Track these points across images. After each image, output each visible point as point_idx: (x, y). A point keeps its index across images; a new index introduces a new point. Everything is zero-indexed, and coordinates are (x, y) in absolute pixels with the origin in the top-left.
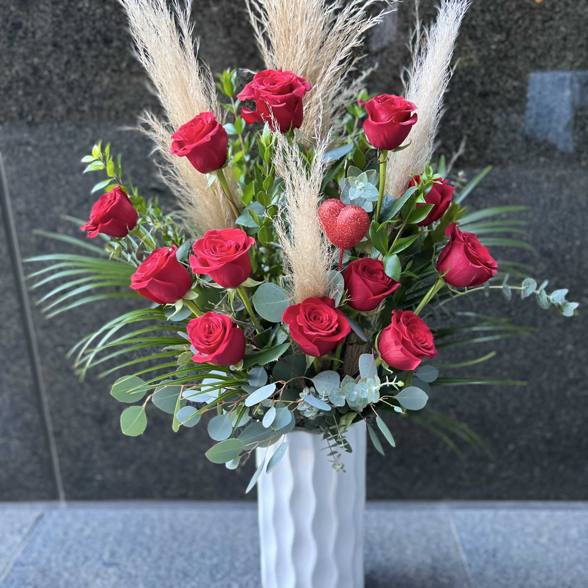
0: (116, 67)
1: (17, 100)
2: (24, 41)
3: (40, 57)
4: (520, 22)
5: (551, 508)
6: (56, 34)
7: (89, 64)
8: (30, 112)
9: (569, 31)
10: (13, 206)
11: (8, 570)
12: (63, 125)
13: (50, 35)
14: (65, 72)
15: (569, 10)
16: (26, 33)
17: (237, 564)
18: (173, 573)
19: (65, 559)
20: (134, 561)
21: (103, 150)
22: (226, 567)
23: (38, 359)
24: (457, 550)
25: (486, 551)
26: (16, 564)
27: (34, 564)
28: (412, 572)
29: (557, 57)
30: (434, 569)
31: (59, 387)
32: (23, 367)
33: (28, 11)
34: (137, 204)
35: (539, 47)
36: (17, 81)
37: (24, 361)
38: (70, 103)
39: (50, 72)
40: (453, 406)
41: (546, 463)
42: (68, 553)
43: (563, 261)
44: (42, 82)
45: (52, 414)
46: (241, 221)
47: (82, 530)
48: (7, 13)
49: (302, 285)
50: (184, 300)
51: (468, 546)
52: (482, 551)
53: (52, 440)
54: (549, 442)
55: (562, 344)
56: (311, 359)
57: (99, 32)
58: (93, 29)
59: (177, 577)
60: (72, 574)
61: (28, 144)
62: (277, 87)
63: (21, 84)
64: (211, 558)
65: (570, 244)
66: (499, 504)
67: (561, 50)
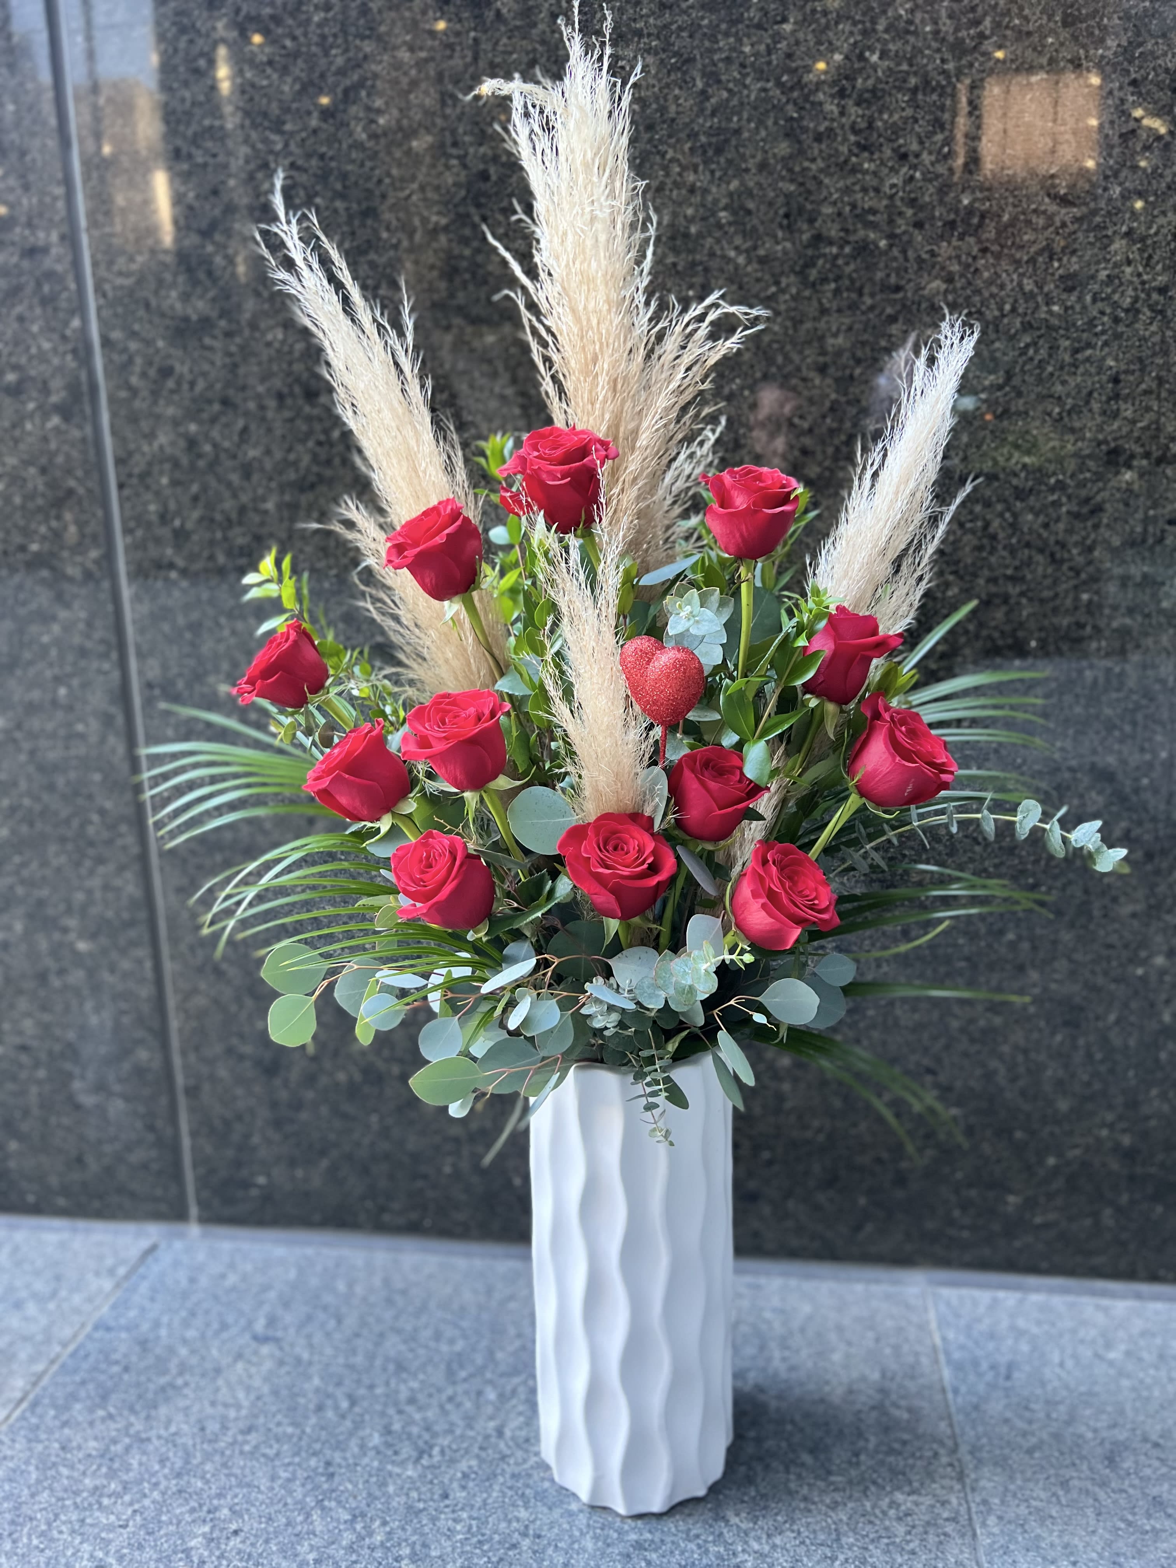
0: (322, 438)
1: (157, 493)
2: (176, 397)
3: (200, 422)
4: (1031, 352)
5: (1139, 1296)
6: (228, 384)
7: (278, 432)
8: (178, 513)
9: (1123, 367)
10: (141, 673)
11: (81, 1338)
12: (231, 534)
13: (218, 386)
14: (239, 446)
15: (1121, 328)
16: (179, 383)
17: (500, 1355)
18: (378, 1362)
19: (186, 1324)
20: (309, 1336)
21: (278, 563)
22: (479, 1359)
23: (165, 949)
24: (936, 1361)
25: (993, 1367)
26: (96, 1328)
27: (128, 1329)
28: (837, 1394)
29: (1104, 413)
30: (884, 1391)
31: (200, 1001)
32: (139, 962)
33: (185, 348)
34: (331, 655)
35: (1068, 395)
36: (161, 462)
37: (143, 952)
38: (244, 498)
39: (215, 446)
40: (930, 1071)
41: (1124, 1199)
42: (193, 1314)
43: (1137, 791)
44: (201, 463)
45: (184, 1053)
46: (504, 685)
47: (223, 1276)
48: (151, 351)
49: (596, 789)
50: (394, 815)
51: (957, 1355)
52: (984, 1366)
53: (182, 1102)
54: (1129, 1155)
55: (1143, 954)
56: (613, 925)
57: (298, 380)
58: (289, 374)
59: (385, 1369)
60: (193, 1352)
61: (171, 566)
62: (559, 452)
63: (167, 466)
64: (452, 1341)
65: (1148, 757)
66: (1032, 1280)
67: (1109, 399)
